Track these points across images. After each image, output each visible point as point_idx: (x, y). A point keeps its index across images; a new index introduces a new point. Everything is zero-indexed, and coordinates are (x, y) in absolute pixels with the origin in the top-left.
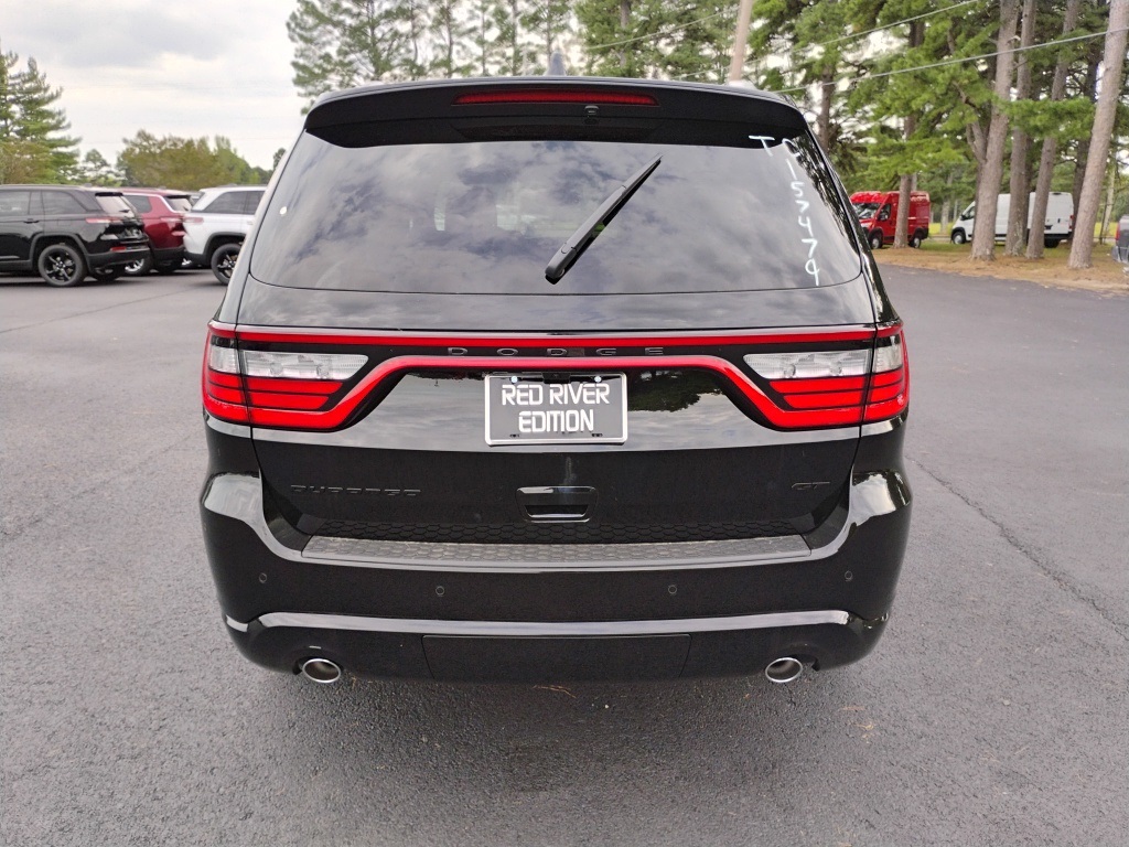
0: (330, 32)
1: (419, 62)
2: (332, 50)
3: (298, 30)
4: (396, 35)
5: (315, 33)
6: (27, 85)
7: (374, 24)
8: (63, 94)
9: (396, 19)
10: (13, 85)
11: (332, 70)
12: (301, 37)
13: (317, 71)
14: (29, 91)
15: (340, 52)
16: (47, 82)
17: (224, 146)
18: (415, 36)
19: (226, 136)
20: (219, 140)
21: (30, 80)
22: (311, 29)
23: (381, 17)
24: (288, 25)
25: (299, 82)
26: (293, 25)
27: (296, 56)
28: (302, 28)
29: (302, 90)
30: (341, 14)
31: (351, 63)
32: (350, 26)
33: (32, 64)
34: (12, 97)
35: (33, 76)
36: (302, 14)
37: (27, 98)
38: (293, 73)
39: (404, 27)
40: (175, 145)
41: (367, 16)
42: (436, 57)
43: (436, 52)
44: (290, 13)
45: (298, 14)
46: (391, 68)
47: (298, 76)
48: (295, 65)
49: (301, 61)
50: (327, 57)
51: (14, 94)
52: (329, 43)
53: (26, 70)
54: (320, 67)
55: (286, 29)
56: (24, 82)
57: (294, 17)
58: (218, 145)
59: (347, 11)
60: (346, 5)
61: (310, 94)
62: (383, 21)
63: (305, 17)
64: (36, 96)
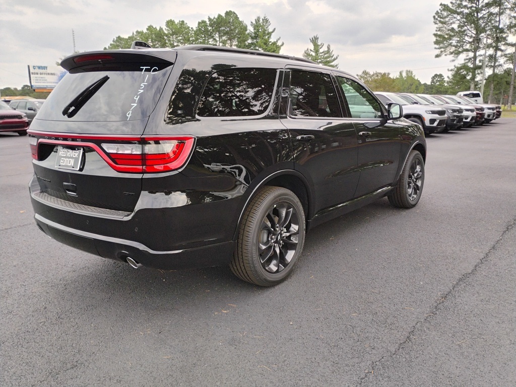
0: (455, 18)
1: (501, 26)
2: (455, 26)
3: (439, 19)
4: (491, 14)
5: (447, 19)
6: (326, 56)
7: (478, 10)
8: (339, 57)
9: (492, 6)
10: (321, 56)
11: (454, 36)
12: (440, 22)
13: (446, 36)
14: (326, 58)
15: (459, 27)
16: (333, 53)
17: (410, 75)
18: (500, 14)
19: (411, 70)
20: (408, 72)
21: (327, 53)
22: (445, 17)
23: (482, 6)
24: (434, 17)
25: (437, 43)
26: (437, 17)
27: (436, 31)
28: (441, 18)
29: (437, 46)
30: (462, 8)
31: (465, 31)
32: (467, 13)
33: (329, 48)
34: (320, 61)
35: (328, 51)
36: (441, 11)
37: (325, 61)
38: (434, 39)
39: (495, 10)
40: (378, 76)
41: (476, 7)
42: (511, 23)
43: (511, 20)
44: (435, 12)
45: (439, 11)
46: (486, 31)
47: (436, 40)
48: (435, 35)
49: (439, 33)
50: (453, 30)
51: (320, 59)
52: (454, 23)
53: (326, 49)
54: (447, 34)
55: (433, 19)
56: (325, 54)
57: (437, 13)
58: (407, 74)
59: (465, 7)
60: (464, 3)
61: (441, 48)
62: (484, 9)
63: (443, 12)
64: (328, 59)
